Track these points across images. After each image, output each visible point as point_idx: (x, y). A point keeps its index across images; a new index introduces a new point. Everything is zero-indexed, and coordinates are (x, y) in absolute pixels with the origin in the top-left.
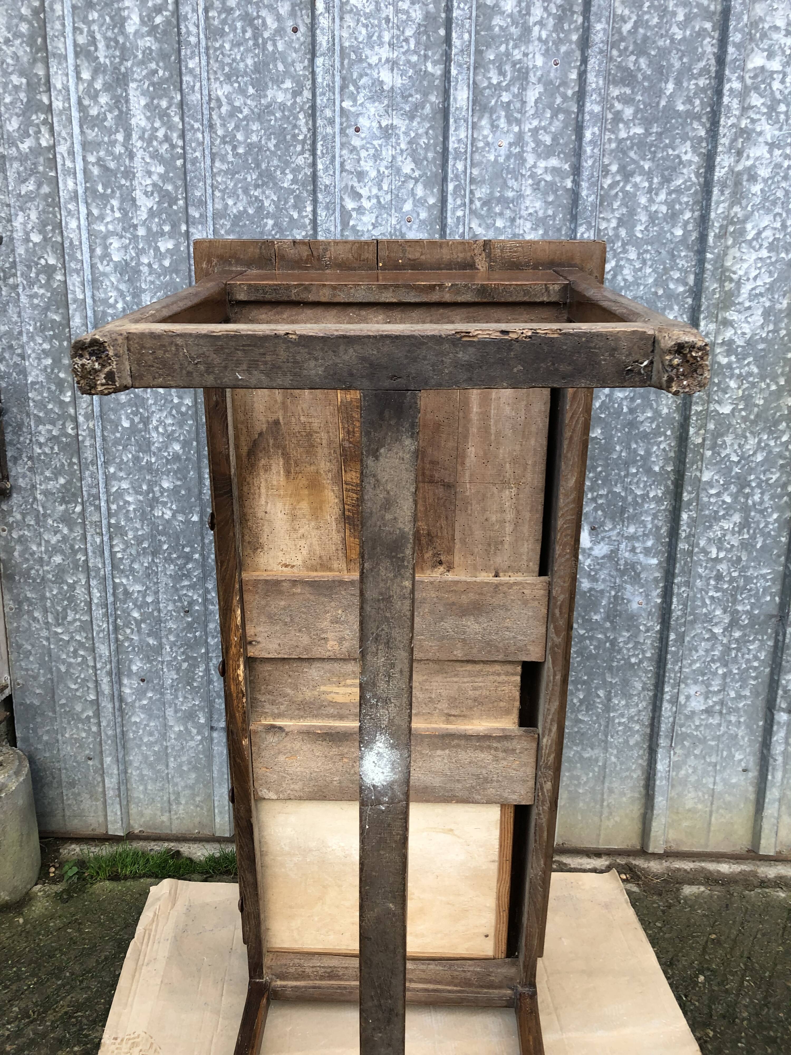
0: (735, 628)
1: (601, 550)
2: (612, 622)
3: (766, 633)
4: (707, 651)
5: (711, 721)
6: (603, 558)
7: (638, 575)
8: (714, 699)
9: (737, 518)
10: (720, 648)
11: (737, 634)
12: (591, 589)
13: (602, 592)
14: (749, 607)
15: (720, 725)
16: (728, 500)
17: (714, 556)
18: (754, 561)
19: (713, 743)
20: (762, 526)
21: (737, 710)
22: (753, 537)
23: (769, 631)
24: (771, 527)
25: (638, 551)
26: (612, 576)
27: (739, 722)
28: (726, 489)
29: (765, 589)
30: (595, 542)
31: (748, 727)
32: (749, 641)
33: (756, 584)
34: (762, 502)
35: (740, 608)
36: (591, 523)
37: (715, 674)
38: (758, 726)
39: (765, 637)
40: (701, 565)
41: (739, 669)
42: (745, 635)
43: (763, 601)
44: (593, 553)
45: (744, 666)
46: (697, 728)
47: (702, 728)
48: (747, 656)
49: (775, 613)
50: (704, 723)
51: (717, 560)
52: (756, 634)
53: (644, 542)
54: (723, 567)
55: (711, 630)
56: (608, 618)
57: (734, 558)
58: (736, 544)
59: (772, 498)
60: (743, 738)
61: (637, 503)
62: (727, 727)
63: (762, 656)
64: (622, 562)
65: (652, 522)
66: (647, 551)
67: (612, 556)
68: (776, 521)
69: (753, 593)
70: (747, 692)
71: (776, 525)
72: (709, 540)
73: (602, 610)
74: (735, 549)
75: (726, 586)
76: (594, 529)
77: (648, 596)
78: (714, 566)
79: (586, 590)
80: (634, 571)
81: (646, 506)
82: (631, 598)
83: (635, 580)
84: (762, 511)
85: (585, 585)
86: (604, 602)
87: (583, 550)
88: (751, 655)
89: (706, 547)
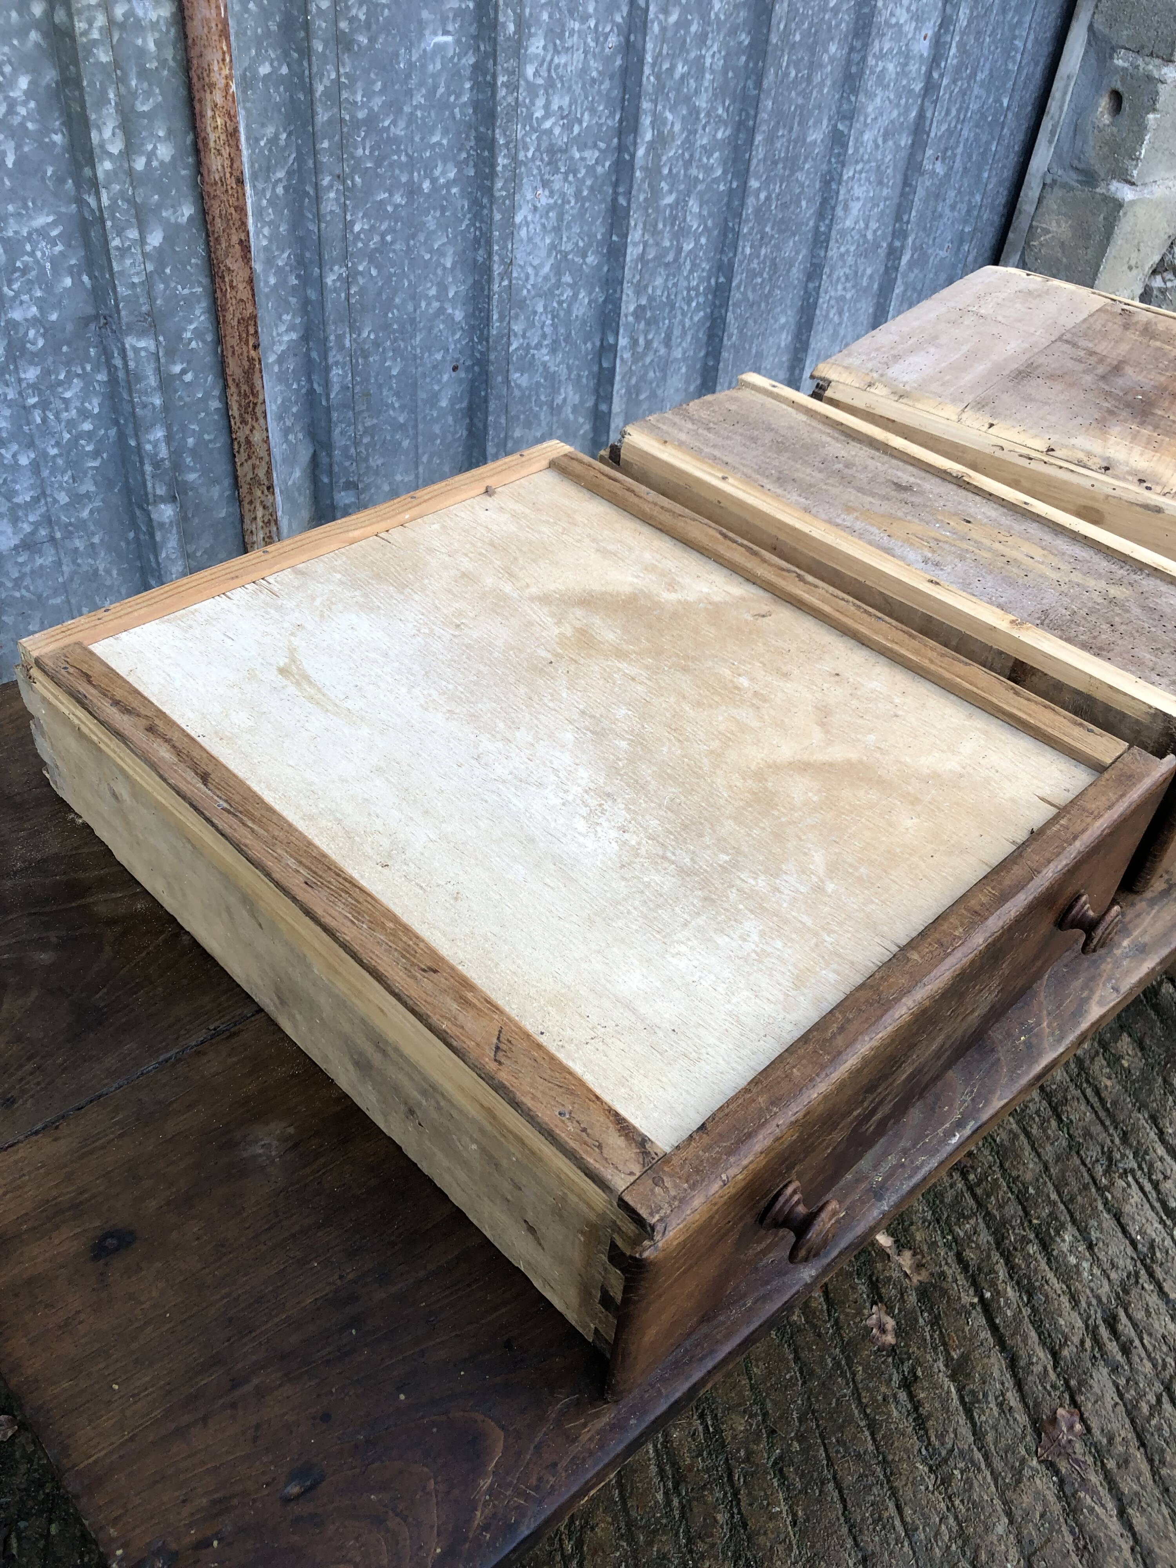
0: (21, 363)
3: (87, 358)
5: (39, 561)
8: (32, 518)
11: (31, 374)
14: (34, 309)
15: (59, 563)
18: (11, 201)
19: (58, 601)
21: (82, 524)
23: (92, 352)
24: (23, 111)
27: (92, 544)
29: (53, 260)
32: (60, 383)
33: (32, 254)
35: (17, 315)
37: (15, 466)
38: (128, 543)
39: (88, 368)
41: (58, 444)
42: (46, 373)
43: (59, 289)
45: (67, 436)
46: (17, 583)
47: (27, 581)
48: (65, 415)
49: (90, 310)
50: (27, 569)
52: (68, 363)
60: (108, 572)
62: (74, 562)
63: (94, 406)
69: (32, 275)
70: (88, 486)
71: (32, 104)
88: (73, 411)
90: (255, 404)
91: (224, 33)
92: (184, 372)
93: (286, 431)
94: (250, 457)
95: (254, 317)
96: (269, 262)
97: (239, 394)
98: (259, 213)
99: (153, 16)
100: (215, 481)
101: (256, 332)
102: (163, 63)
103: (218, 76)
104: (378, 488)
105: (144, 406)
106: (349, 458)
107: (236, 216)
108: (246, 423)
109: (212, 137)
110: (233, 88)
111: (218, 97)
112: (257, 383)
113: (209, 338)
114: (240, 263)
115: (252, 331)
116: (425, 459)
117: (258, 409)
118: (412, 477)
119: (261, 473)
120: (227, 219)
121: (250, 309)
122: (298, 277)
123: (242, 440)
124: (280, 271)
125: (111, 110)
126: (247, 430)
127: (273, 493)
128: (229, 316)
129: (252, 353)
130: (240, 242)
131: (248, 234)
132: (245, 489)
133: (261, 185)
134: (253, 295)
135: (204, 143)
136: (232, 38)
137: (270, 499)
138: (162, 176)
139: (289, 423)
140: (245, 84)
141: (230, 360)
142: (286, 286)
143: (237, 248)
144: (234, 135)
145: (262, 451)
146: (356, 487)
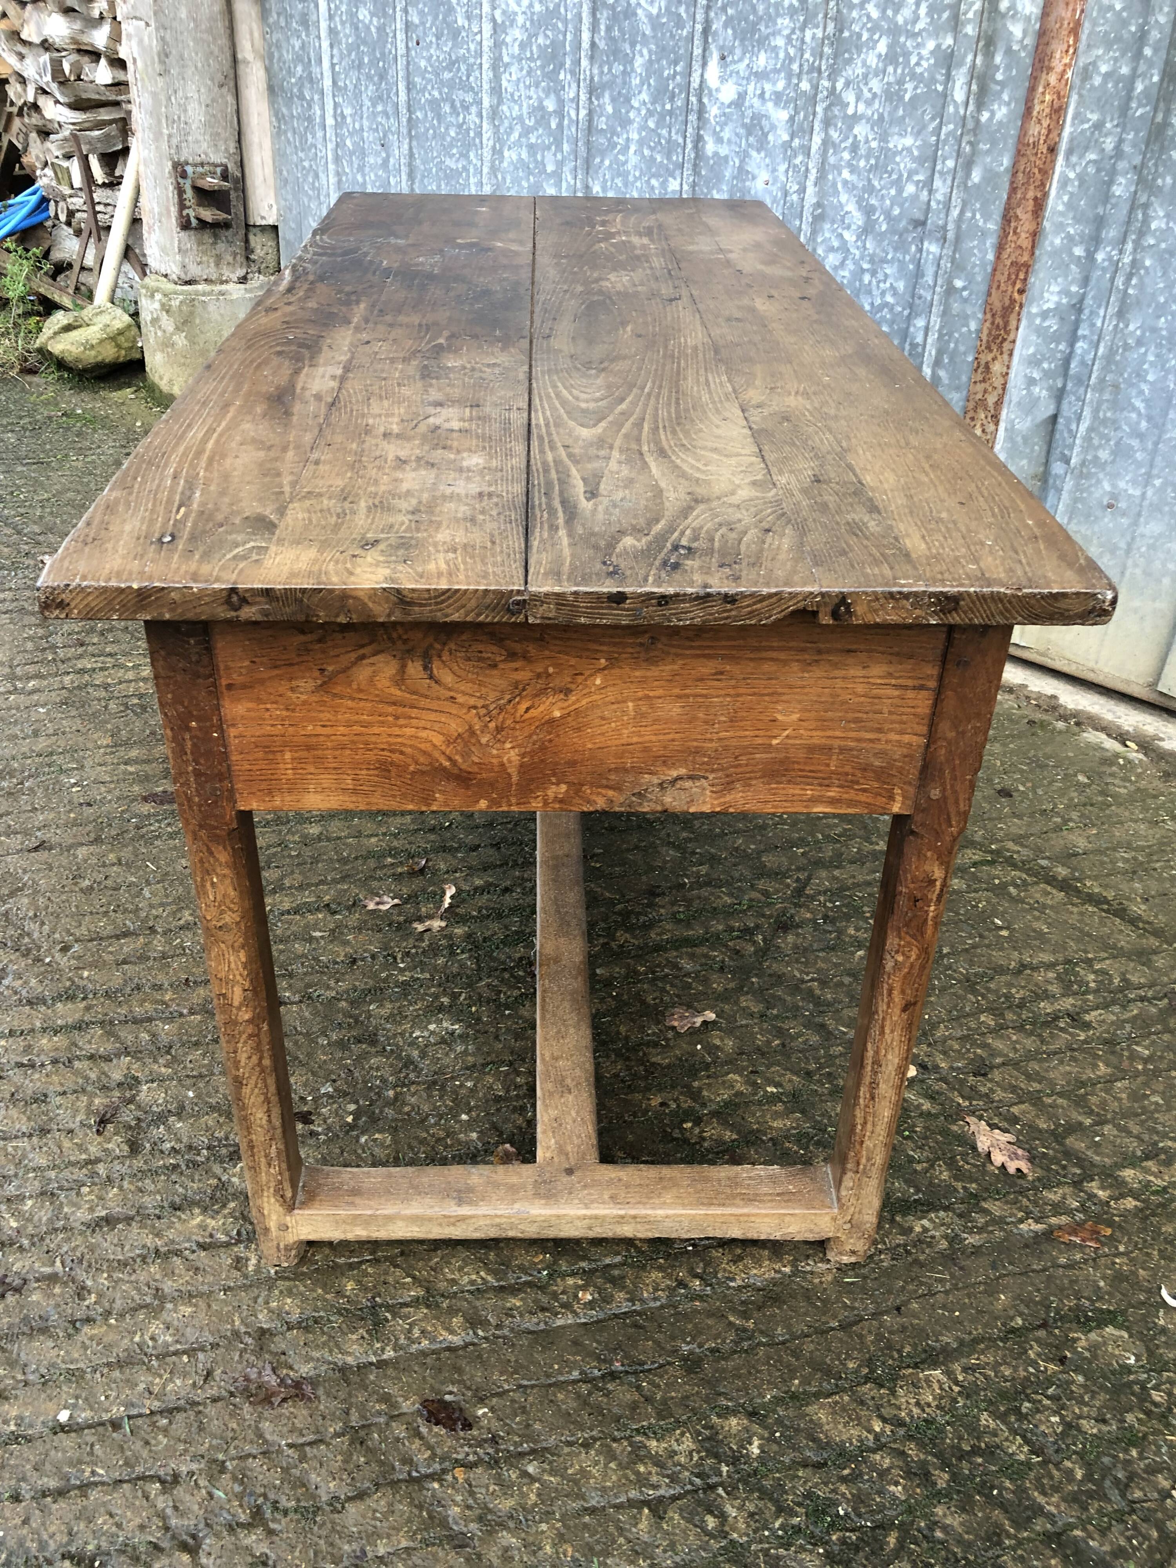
0: (870, 237)
1: (728, 93)
3: (909, 252)
6: (730, 105)
7: (765, 135)
9: (882, 47)
10: (852, 267)
11: (872, 247)
12: (716, 154)
13: (726, 157)
14: (888, 203)
16: (875, 14)
17: (850, 111)
18: (898, 123)
20: (914, 60)
22: (900, 82)
23: (913, 247)
24: (925, 64)
25: (767, 96)
26: (737, 135)
29: (911, 173)
30: (723, 79)
32: (886, 261)
33: (899, 163)
34: (916, 19)
35: (877, 202)
36: (721, 48)
39: (907, 258)
40: (836, 126)
41: (872, 304)
42: (881, 250)
43: (905, 193)
44: (720, 96)
45: (880, 302)
48: (882, 285)
49: (922, 218)
51: (856, 118)
52: (896, 249)
53: (774, 84)
54: (860, 130)
55: (841, 235)
57: (876, 117)
58: (879, 92)
59: (931, 10)
61: (770, 16)
63: (901, 288)
65: (786, 50)
66: (778, 97)
67: (739, 102)
68: (932, 53)
69: (894, 177)
71: (932, 61)
72: (847, 84)
73: (725, 188)
74: (877, 101)
75: (862, 163)
76: (723, 58)
77: (774, 170)
78: (851, 128)
79: (710, 154)
80: (762, 129)
81: (779, 21)
82: (756, 172)
83: (762, 145)
84: (915, 35)
85: (710, 147)
86: (728, 174)
87: (710, 91)
88: (888, 285)
89: (844, 95)
90: (1004, 340)
91: (1075, 30)
92: (964, 288)
93: (1031, 382)
94: (984, 381)
95: (1027, 267)
96: (1060, 227)
97: (993, 323)
98: (1065, 182)
99: (1027, 11)
100: (958, 389)
101: (1025, 279)
102: (1024, 48)
103: (1059, 61)
104: (1099, 481)
105: (920, 298)
106: (1070, 431)
107: (1038, 176)
108: (991, 351)
109: (1037, 108)
110: (1069, 74)
111: (1053, 79)
112: (1013, 323)
113: (989, 269)
114: (1029, 216)
116: (1158, 482)
117: (1006, 346)
118: (1138, 493)
119: (991, 400)
120: (1029, 175)
121: (1025, 258)
122: (1087, 250)
123: (983, 362)
124: (1070, 238)
125: (964, 70)
126: (990, 357)
127: (997, 424)
128: (1005, 255)
129: (1016, 295)
130: (1036, 199)
131: (1046, 195)
132: (971, 405)
133: (1074, 159)
134: (1033, 247)
135: (1028, 110)
136: (1084, 37)
137: (991, 427)
138: (998, 131)
139: (1036, 375)
140: (1086, 74)
141: (994, 291)
142: (1071, 254)
143: (1031, 202)
144: (1058, 111)
145: (998, 382)
146: (1067, 462)
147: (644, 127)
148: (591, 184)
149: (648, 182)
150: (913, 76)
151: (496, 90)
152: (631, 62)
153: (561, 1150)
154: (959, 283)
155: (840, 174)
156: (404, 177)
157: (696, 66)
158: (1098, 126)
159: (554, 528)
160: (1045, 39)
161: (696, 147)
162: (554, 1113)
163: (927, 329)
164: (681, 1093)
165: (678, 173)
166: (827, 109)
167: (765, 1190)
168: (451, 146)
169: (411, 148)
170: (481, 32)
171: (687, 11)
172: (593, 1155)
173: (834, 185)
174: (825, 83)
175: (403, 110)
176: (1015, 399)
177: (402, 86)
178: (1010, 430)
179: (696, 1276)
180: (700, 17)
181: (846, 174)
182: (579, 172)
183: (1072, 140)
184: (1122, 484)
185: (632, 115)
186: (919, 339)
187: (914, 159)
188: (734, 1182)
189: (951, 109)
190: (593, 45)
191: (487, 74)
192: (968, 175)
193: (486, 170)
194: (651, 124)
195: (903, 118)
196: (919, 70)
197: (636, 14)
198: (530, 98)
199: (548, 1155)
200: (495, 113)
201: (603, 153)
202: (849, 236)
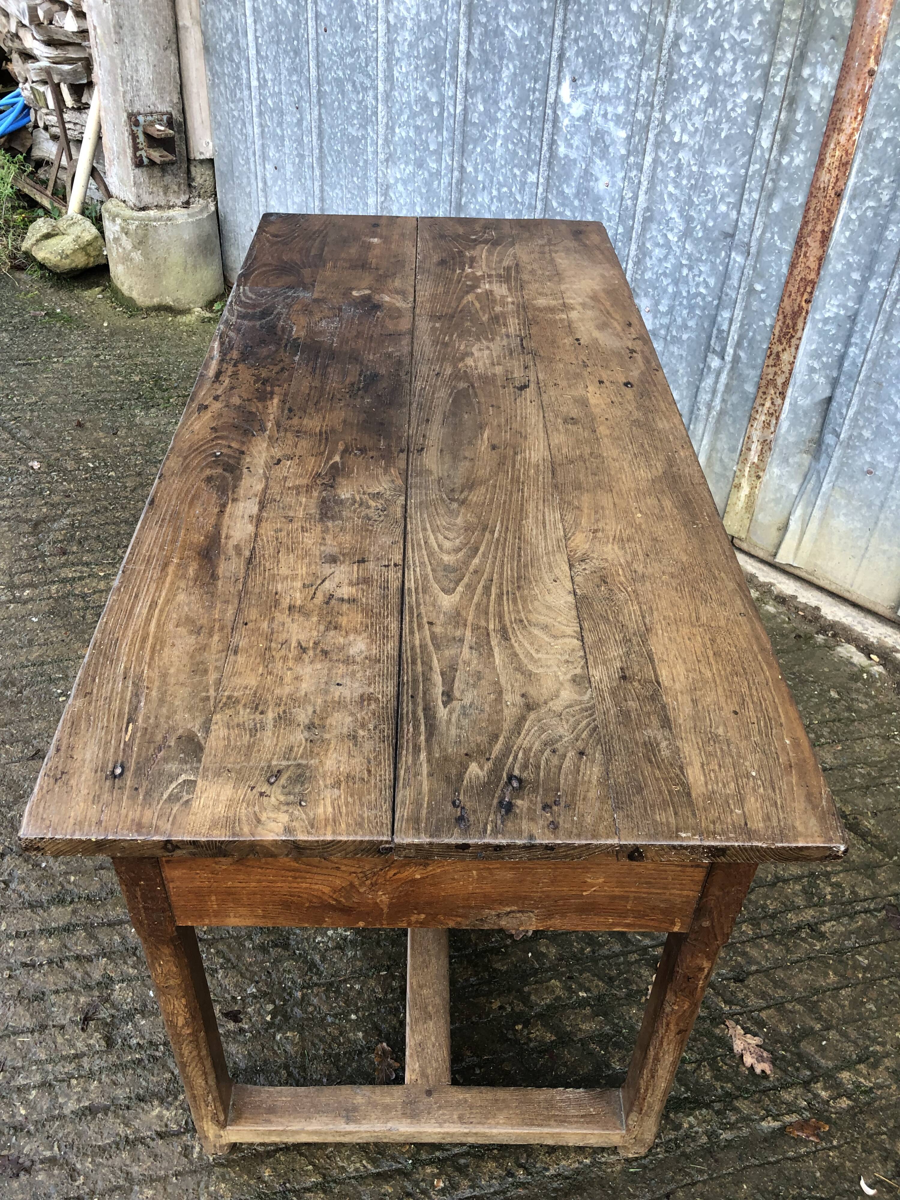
0: (688, 240)
1: (578, 109)
2: (580, 200)
3: (719, 256)
4: (660, 260)
6: (579, 119)
7: (607, 147)
8: (662, 322)
9: (704, 91)
10: (673, 261)
11: (690, 248)
12: (566, 156)
13: (575, 160)
14: (704, 216)
15: (664, 354)
16: (699, 64)
17: (676, 139)
18: (715, 155)
20: (729, 107)
21: (681, 341)
22: (718, 122)
23: (723, 253)
24: (739, 111)
25: (609, 116)
27: (682, 356)
28: (699, 48)
29: (723, 196)
30: (574, 98)
31: (689, 365)
32: (701, 261)
33: (714, 187)
34: (733, 73)
35: (695, 215)
36: (573, 72)
37: (665, 291)
38: (698, 368)
39: (717, 261)
40: (664, 149)
41: (688, 292)
42: (697, 251)
43: (718, 211)
44: (571, 111)
45: (693, 290)
48: (697, 279)
49: (731, 232)
51: (680, 146)
52: (709, 253)
53: (615, 108)
54: (684, 156)
55: (666, 235)
56: (577, 195)
57: (697, 147)
58: (700, 128)
59: (746, 68)
60: (684, 377)
61: (613, 53)
62: (671, 359)
63: (712, 282)
64: (594, 128)
65: (626, 82)
66: (618, 119)
67: (587, 117)
68: (745, 102)
69: (710, 196)
70: (691, 323)
71: (745, 109)
72: (675, 117)
73: (573, 184)
74: (698, 134)
75: (684, 182)
76: (574, 80)
77: (613, 176)
78: (676, 153)
79: (562, 156)
80: (604, 142)
81: (621, 58)
82: (599, 175)
83: (604, 154)
84: (731, 86)
85: (562, 150)
86: (576, 174)
87: (563, 105)
88: (701, 279)
89: (671, 125)
90: (792, 337)
91: (864, 101)
92: (763, 292)
93: (812, 370)
94: (775, 365)
95: (813, 283)
96: (842, 255)
97: (784, 323)
98: (848, 221)
99: (825, 80)
100: (754, 367)
101: (811, 293)
102: (821, 109)
103: (848, 126)
104: (861, 453)
105: (727, 295)
106: (841, 413)
107: (826, 214)
108: (781, 344)
109: (828, 160)
110: (856, 136)
111: (843, 139)
112: (800, 325)
113: (783, 280)
114: (817, 244)
115: (809, 289)
117: (794, 341)
118: (892, 466)
119: (780, 380)
120: (819, 213)
121: (812, 276)
122: (863, 276)
123: (774, 351)
124: (849, 265)
125: (771, 122)
126: (780, 348)
127: (783, 399)
128: (796, 272)
129: (803, 304)
130: (823, 232)
131: (831, 230)
132: (764, 382)
133: (856, 204)
134: (819, 269)
135: (821, 162)
136: (870, 107)
137: (779, 401)
138: (794, 173)
139: (816, 365)
140: (870, 138)
141: (786, 299)
142: (849, 277)
143: (819, 234)
144: (845, 165)
145: (786, 368)
146: (838, 436)
147: (508, 126)
148: (465, 164)
149: (511, 170)
150: (729, 119)
151: (389, 78)
152: (500, 72)
153: (423, 1074)
154: (758, 287)
155: (666, 187)
156: (315, 137)
157: (552, 85)
158: (878, 180)
159: (417, 750)
160: (838, 106)
161: (550, 148)
162: (418, 1038)
163: (731, 321)
164: (515, 998)
165: (535, 168)
166: (657, 135)
167: (573, 1112)
168: (353, 117)
169: (320, 114)
170: (377, 31)
171: (546, 40)
172: (446, 1078)
173: (661, 195)
174: (657, 115)
175: (314, 84)
176: (799, 382)
177: (313, 64)
178: (794, 405)
179: (521, 1166)
180: (556, 45)
181: (671, 188)
182: (456, 155)
183: (855, 189)
184: (880, 458)
185: (499, 115)
186: (725, 327)
187: (727, 185)
188: (550, 1104)
189: (758, 152)
190: (468, 54)
191: (382, 65)
192: (769, 205)
193: (380, 142)
194: (515, 125)
195: (719, 151)
196: (733, 115)
197: (503, 34)
198: (417, 89)
199: (413, 1077)
200: (388, 96)
201: (476, 142)
202: (672, 237)
